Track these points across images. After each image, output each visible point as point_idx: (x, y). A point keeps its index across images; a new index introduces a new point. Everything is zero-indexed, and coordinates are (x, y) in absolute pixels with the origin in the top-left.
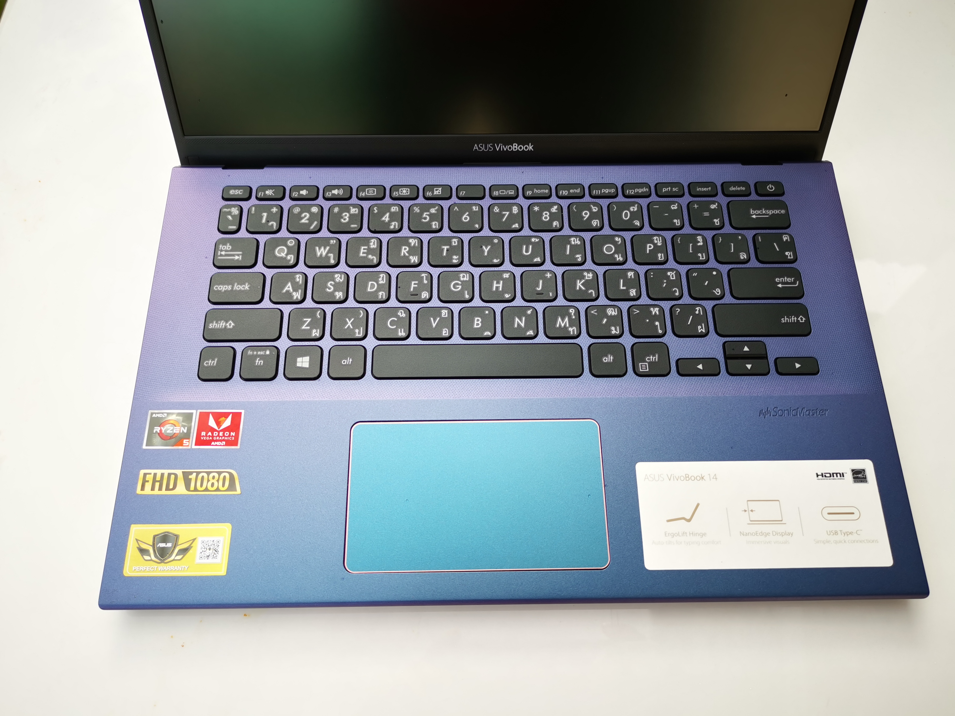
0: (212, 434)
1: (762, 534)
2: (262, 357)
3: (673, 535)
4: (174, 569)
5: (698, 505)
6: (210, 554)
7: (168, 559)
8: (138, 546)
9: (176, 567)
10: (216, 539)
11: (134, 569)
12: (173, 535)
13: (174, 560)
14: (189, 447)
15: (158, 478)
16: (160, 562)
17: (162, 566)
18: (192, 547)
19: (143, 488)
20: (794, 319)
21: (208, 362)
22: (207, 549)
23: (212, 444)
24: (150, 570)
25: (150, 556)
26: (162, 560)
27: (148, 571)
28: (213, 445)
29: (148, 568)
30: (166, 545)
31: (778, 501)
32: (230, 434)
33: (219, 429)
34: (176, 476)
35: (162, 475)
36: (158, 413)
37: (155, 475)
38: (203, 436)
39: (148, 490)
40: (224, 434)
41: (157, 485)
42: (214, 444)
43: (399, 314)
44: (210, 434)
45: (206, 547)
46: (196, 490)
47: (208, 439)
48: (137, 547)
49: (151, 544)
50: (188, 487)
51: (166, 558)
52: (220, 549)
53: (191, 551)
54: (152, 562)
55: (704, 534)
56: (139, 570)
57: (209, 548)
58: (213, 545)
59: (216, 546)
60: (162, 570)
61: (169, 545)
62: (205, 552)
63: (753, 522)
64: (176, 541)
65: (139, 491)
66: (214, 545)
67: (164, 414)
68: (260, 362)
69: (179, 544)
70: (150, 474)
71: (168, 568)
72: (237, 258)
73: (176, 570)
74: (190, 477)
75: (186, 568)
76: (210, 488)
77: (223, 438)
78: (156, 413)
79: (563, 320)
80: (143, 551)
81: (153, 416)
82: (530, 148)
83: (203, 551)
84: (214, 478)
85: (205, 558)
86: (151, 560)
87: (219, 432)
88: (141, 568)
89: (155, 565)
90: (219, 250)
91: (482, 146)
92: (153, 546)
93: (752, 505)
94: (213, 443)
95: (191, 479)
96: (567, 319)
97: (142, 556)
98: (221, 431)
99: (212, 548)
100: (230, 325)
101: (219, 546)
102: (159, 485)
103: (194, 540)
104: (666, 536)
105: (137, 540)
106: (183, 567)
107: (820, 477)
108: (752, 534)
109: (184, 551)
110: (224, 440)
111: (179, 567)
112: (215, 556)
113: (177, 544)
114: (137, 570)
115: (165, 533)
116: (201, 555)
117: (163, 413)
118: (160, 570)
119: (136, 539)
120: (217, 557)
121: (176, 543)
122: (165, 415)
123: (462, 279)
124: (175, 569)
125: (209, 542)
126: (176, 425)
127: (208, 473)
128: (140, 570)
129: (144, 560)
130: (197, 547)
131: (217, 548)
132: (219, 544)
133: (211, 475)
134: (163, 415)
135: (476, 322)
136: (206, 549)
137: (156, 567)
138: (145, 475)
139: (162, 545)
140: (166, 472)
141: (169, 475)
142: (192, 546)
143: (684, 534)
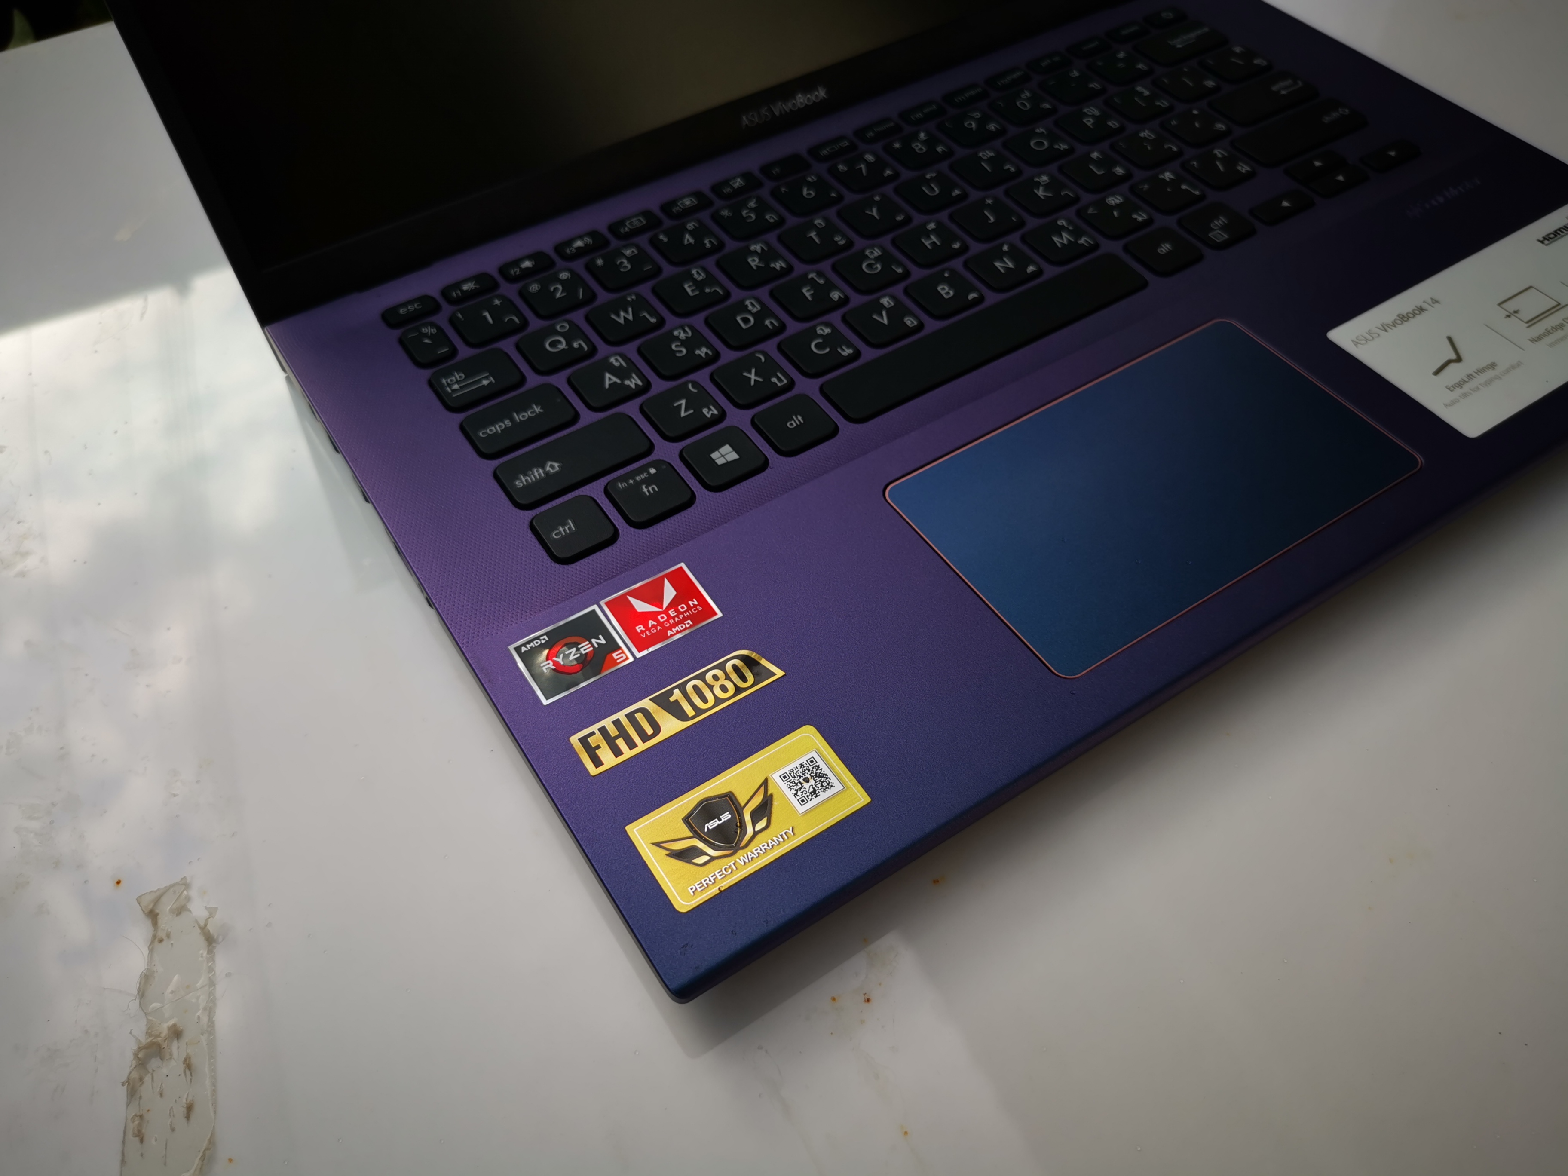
0: (657, 620)
1: (1556, 328)
2: (648, 481)
3: (1460, 384)
4: (768, 846)
5: (1450, 339)
6: (814, 786)
7: (743, 838)
8: (668, 852)
9: (770, 841)
10: (803, 760)
11: (691, 892)
12: (719, 798)
13: (756, 834)
14: (631, 659)
15: (613, 731)
16: (732, 851)
17: (741, 857)
18: (771, 795)
19: (597, 762)
20: (1335, 115)
21: (557, 531)
22: (801, 784)
23: (669, 635)
24: (726, 875)
25: (704, 854)
26: (733, 847)
27: (721, 879)
28: (672, 635)
29: (718, 875)
30: (720, 820)
31: (1530, 287)
32: (688, 605)
33: (662, 608)
34: (645, 712)
35: (617, 723)
36: (529, 642)
37: (603, 730)
38: (642, 632)
39: (609, 760)
40: (677, 611)
41: (621, 743)
42: (672, 633)
43: (819, 332)
44: (651, 623)
45: (796, 782)
46: (698, 711)
47: (655, 631)
48: (667, 855)
49: (690, 834)
50: (681, 715)
51: (738, 840)
52: (825, 770)
53: (775, 804)
54: (716, 861)
55: (1493, 366)
56: (703, 888)
57: (804, 780)
58: (807, 771)
59: (814, 770)
60: (747, 861)
61: (726, 816)
62: (802, 790)
63: (1532, 322)
64: (734, 804)
65: (593, 770)
66: (809, 770)
67: (541, 638)
68: (650, 488)
69: (743, 804)
70: (593, 733)
71: (755, 853)
72: (485, 382)
73: (772, 846)
74: (672, 699)
75: (791, 832)
76: (721, 695)
77: (681, 616)
78: (524, 645)
79: (1061, 237)
80: (686, 855)
81: (523, 651)
82: (822, 93)
83: (797, 790)
84: (716, 678)
85: (810, 797)
86: (713, 859)
87: (666, 612)
88: (704, 883)
89: (730, 861)
90: (446, 387)
91: (753, 116)
92: (697, 835)
93: (1511, 306)
94: (669, 633)
95: (676, 701)
96: (1064, 235)
97: (690, 862)
98: (669, 607)
99: (809, 776)
100: (553, 467)
101: (818, 767)
102: (624, 740)
103: (765, 783)
104: (1451, 391)
105: (658, 845)
106: (783, 833)
107: (1546, 242)
108: (1545, 335)
109: (764, 810)
110: (685, 619)
111: (775, 839)
112: (825, 784)
113: (738, 807)
114: (699, 890)
115: (703, 803)
116: (798, 798)
117: (538, 638)
118: (743, 863)
119: (653, 844)
120: (831, 784)
121: (736, 808)
122: (544, 639)
123: (872, 257)
124: (770, 845)
125: (795, 772)
126: (579, 642)
127: (702, 677)
128: (706, 886)
129: (700, 868)
130: (781, 789)
131: (818, 771)
132: (817, 764)
133: (709, 677)
134: (540, 640)
135: (943, 293)
136: (799, 784)
137: (732, 864)
138: (584, 741)
139: (713, 824)
140: (621, 715)
141: (630, 717)
142: (769, 793)
143: (1470, 377)
